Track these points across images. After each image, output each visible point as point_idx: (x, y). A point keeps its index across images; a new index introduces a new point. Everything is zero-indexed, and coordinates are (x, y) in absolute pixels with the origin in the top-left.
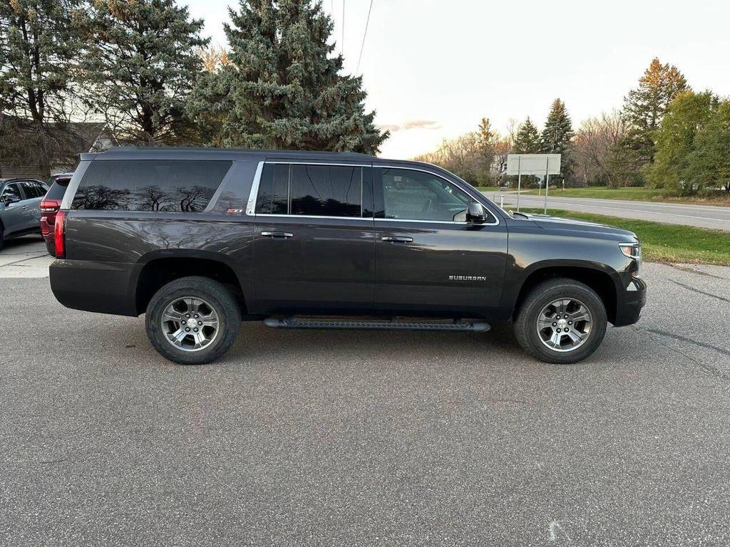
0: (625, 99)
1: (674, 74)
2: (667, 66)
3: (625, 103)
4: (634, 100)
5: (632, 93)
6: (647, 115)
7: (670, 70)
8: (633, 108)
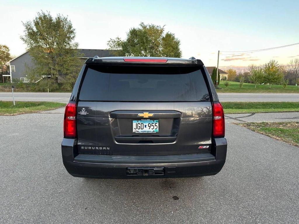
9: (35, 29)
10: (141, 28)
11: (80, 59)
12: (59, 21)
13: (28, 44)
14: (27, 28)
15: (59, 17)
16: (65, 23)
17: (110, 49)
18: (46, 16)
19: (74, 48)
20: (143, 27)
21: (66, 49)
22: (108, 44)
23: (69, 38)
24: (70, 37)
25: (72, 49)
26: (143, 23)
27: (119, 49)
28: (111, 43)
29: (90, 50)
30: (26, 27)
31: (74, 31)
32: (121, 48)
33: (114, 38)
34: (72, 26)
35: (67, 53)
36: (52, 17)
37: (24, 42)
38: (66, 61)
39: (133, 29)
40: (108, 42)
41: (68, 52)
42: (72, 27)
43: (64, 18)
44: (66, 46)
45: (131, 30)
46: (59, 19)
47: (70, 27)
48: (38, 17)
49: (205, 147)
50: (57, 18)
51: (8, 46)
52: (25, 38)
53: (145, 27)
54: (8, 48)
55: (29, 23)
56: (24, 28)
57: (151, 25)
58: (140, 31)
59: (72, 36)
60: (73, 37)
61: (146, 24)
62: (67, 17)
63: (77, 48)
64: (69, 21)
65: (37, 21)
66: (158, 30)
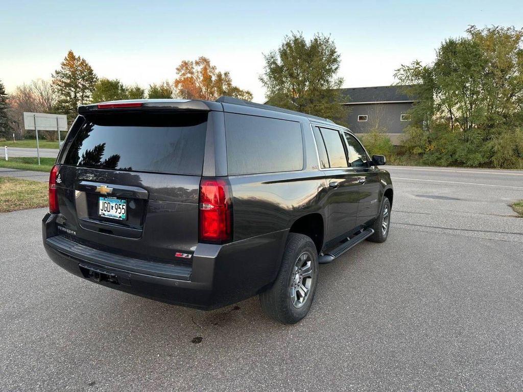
0: (53, 76)
1: (84, 64)
2: (79, 57)
3: (53, 79)
4: (59, 78)
5: (57, 73)
6: (70, 89)
7: (81, 60)
8: (60, 83)
9: (279, 62)
10: (469, 37)
11: (342, 105)
12: (316, 45)
13: (268, 87)
14: (269, 62)
15: (317, 37)
16: (324, 47)
17: (400, 84)
18: (298, 39)
19: (335, 88)
20: (473, 34)
21: (321, 91)
22: (395, 75)
23: (330, 71)
24: (331, 68)
25: (332, 90)
26: (473, 27)
27: (415, 82)
28: (402, 72)
29: (365, 88)
30: (267, 61)
31: (338, 59)
32: (421, 81)
33: (409, 63)
34: (336, 50)
35: (323, 97)
36: (305, 39)
37: (264, 84)
38: (320, 111)
39: (448, 41)
40: (396, 72)
41: (323, 95)
42: (335, 52)
43: (325, 38)
44: (322, 85)
45: (444, 43)
46: (317, 42)
47: (333, 52)
48: (285, 43)
49: (185, 255)
50: (313, 40)
51: (251, 92)
52: (266, 78)
53: (477, 35)
54: (251, 95)
55: (273, 54)
56: (265, 63)
57: (492, 27)
58: (464, 43)
59: (334, 68)
60: (336, 69)
61: (479, 27)
62: (328, 36)
63: (340, 88)
64: (331, 43)
65: (284, 50)
66: (508, 37)
